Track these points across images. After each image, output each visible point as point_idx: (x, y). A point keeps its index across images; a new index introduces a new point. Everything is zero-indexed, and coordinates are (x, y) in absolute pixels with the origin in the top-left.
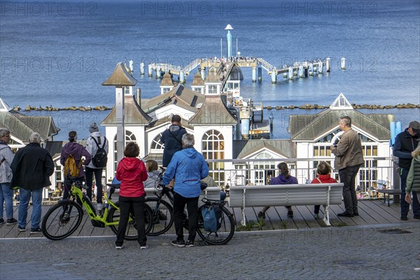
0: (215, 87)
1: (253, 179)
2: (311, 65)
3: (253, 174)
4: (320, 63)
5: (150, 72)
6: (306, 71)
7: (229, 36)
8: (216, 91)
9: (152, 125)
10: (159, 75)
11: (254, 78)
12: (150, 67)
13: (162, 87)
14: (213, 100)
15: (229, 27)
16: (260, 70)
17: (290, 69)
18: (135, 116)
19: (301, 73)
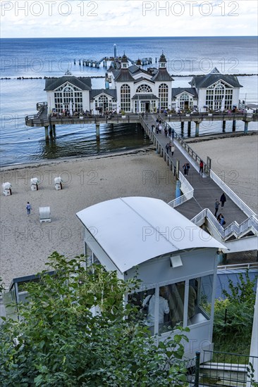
9: (136, 82)
14: (163, 70)
18: (130, 77)
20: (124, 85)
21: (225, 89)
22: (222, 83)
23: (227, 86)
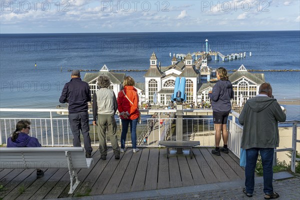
0: (190, 62)
1: (205, 100)
2: (238, 55)
3: (205, 98)
4: (242, 54)
5: (177, 57)
6: (236, 57)
7: (207, 44)
8: (190, 63)
9: (164, 77)
10: (180, 58)
11: (216, 59)
12: (177, 55)
13: (172, 62)
14: (189, 67)
15: (207, 40)
16: (218, 56)
17: (230, 56)
18: (157, 73)
19: (234, 58)
20: (152, 80)
21: (249, 86)
22: (245, 80)
23: (250, 83)
